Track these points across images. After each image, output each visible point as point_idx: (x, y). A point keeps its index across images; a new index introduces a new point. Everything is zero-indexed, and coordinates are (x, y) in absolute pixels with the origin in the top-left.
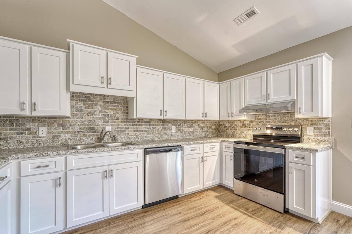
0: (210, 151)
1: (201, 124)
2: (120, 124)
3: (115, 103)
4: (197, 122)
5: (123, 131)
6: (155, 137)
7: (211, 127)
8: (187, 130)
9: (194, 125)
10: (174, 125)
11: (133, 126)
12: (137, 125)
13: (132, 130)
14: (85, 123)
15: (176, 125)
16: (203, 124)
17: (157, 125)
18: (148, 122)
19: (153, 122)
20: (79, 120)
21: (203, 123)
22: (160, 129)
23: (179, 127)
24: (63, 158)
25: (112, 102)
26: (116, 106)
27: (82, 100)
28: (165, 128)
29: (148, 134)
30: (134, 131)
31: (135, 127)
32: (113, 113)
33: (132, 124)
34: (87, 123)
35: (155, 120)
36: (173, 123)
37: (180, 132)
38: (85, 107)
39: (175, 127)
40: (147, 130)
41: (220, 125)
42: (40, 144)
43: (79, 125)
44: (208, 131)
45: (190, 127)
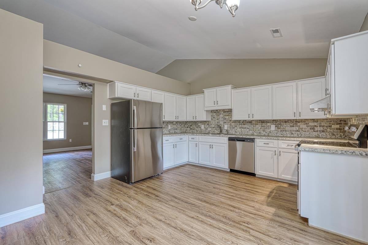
0: (288, 147)
1: (310, 123)
2: (232, 124)
3: (229, 112)
4: (304, 122)
5: (233, 128)
6: (254, 133)
8: (288, 128)
9: (298, 124)
15: (276, 124)
16: (314, 123)
17: (257, 124)
18: (249, 122)
20: (214, 122)
22: (260, 127)
23: (279, 126)
24: (198, 137)
26: (230, 114)
27: (215, 112)
28: (264, 126)
29: (249, 130)
30: (240, 128)
31: (241, 125)
33: (239, 123)
34: (217, 123)
35: (256, 120)
36: (272, 122)
37: (279, 130)
38: (216, 116)
39: (274, 126)
40: (249, 127)
42: (202, 132)
43: (214, 124)
44: (323, 131)
45: (293, 126)
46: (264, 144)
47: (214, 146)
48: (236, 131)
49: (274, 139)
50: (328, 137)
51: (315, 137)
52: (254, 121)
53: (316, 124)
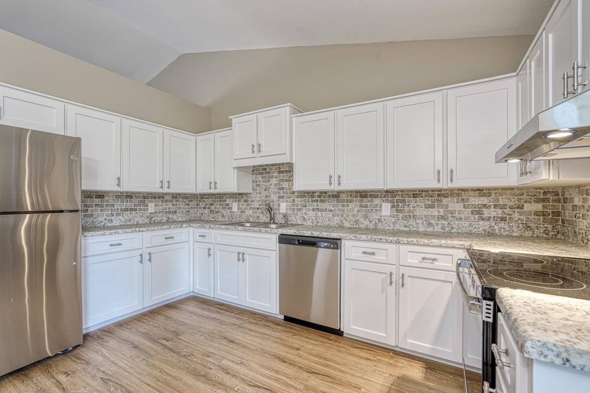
2: (296, 199)
4: (458, 195)
5: (299, 210)
6: (344, 221)
7: (522, 207)
8: (421, 211)
9: (445, 201)
10: (387, 201)
11: (312, 202)
12: (317, 200)
13: (311, 208)
14: (263, 198)
15: (392, 202)
16: (482, 198)
17: (351, 202)
18: (334, 196)
19: (343, 196)
20: (258, 195)
21: (482, 196)
22: (357, 209)
23: (400, 205)
24: (213, 231)
25: (287, 171)
26: (289, 176)
27: (261, 174)
28: (367, 206)
29: (334, 216)
30: (313, 210)
31: (315, 204)
32: (289, 186)
33: (310, 199)
34: (264, 198)
35: (347, 192)
36: (385, 197)
37: (401, 215)
38: (263, 181)
39: (389, 205)
40: (333, 209)
41: (565, 200)
42: (233, 218)
43: (258, 201)
44: (503, 219)
45: (432, 207)
46: (364, 253)
47: (247, 257)
48: (306, 217)
49: (387, 241)
50: (514, 234)
51: (483, 232)
52: (343, 192)
53: (485, 200)
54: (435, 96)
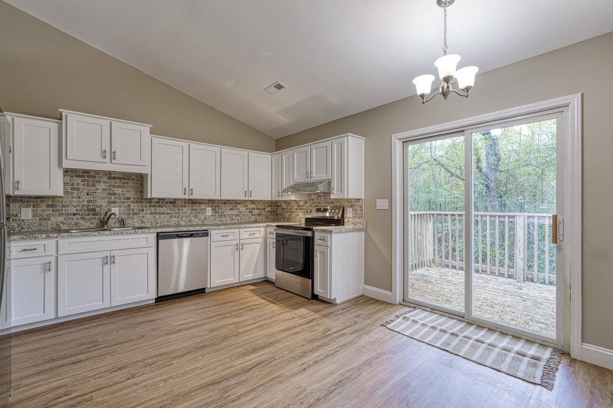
0: (250, 237)
1: (249, 205)
2: (132, 205)
3: (125, 179)
4: (244, 203)
5: (136, 214)
6: (181, 221)
7: (265, 209)
8: (228, 212)
9: (238, 206)
10: (209, 206)
11: (150, 207)
12: (155, 206)
13: (148, 212)
14: (83, 203)
15: (212, 207)
17: (185, 207)
18: (171, 203)
19: (179, 203)
20: (75, 200)
21: (253, 204)
22: (189, 212)
23: (217, 208)
24: (54, 241)
25: (120, 178)
26: (127, 183)
27: (79, 176)
28: (196, 210)
29: (171, 217)
30: (151, 213)
31: (153, 208)
32: (122, 191)
33: (148, 205)
35: (182, 199)
36: (208, 204)
37: (217, 215)
38: (84, 185)
39: (210, 209)
40: (170, 212)
41: (278, 206)
42: (22, 228)
43: (75, 206)
44: (259, 215)
45: (233, 209)
46: (223, 236)
52: (179, 200)
53: (253, 206)
54: (244, 152)
